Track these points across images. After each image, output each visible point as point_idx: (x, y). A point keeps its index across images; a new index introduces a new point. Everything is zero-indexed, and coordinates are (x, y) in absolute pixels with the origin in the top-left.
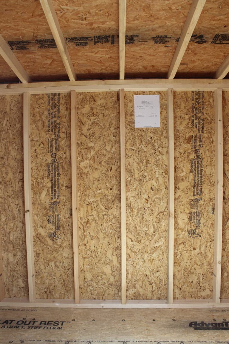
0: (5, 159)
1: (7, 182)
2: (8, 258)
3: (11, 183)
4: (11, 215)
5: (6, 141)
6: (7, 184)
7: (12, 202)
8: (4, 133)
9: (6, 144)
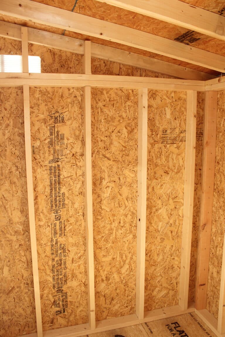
0: (220, 164)
1: (220, 191)
2: (213, 272)
3: (223, 193)
4: (220, 228)
5: (222, 144)
6: (220, 193)
7: (222, 215)
8: (221, 134)
9: (222, 147)
